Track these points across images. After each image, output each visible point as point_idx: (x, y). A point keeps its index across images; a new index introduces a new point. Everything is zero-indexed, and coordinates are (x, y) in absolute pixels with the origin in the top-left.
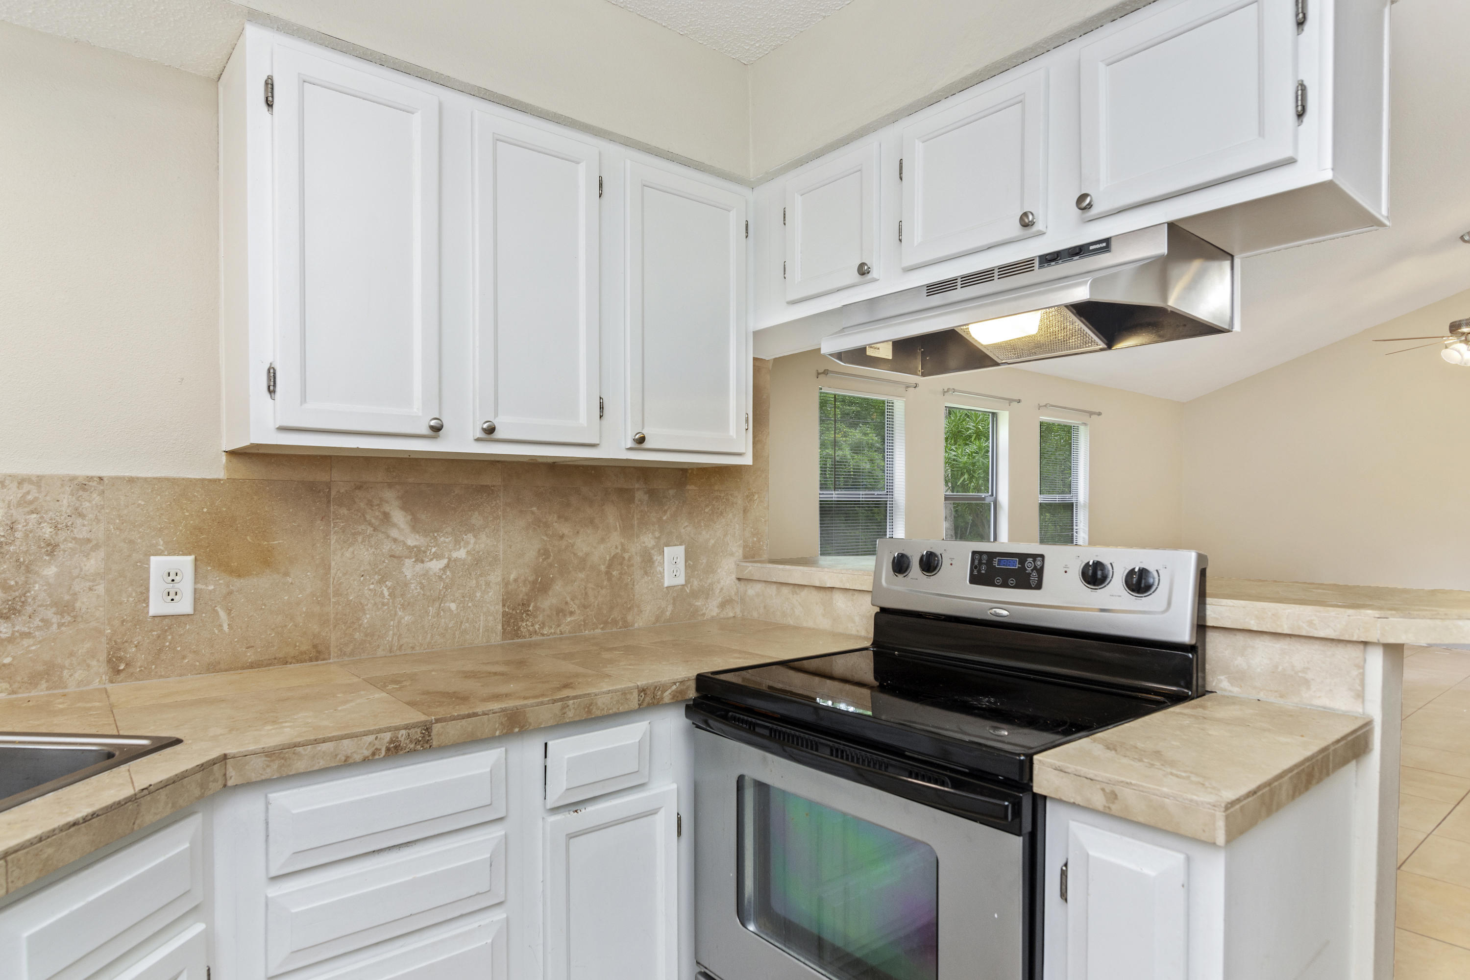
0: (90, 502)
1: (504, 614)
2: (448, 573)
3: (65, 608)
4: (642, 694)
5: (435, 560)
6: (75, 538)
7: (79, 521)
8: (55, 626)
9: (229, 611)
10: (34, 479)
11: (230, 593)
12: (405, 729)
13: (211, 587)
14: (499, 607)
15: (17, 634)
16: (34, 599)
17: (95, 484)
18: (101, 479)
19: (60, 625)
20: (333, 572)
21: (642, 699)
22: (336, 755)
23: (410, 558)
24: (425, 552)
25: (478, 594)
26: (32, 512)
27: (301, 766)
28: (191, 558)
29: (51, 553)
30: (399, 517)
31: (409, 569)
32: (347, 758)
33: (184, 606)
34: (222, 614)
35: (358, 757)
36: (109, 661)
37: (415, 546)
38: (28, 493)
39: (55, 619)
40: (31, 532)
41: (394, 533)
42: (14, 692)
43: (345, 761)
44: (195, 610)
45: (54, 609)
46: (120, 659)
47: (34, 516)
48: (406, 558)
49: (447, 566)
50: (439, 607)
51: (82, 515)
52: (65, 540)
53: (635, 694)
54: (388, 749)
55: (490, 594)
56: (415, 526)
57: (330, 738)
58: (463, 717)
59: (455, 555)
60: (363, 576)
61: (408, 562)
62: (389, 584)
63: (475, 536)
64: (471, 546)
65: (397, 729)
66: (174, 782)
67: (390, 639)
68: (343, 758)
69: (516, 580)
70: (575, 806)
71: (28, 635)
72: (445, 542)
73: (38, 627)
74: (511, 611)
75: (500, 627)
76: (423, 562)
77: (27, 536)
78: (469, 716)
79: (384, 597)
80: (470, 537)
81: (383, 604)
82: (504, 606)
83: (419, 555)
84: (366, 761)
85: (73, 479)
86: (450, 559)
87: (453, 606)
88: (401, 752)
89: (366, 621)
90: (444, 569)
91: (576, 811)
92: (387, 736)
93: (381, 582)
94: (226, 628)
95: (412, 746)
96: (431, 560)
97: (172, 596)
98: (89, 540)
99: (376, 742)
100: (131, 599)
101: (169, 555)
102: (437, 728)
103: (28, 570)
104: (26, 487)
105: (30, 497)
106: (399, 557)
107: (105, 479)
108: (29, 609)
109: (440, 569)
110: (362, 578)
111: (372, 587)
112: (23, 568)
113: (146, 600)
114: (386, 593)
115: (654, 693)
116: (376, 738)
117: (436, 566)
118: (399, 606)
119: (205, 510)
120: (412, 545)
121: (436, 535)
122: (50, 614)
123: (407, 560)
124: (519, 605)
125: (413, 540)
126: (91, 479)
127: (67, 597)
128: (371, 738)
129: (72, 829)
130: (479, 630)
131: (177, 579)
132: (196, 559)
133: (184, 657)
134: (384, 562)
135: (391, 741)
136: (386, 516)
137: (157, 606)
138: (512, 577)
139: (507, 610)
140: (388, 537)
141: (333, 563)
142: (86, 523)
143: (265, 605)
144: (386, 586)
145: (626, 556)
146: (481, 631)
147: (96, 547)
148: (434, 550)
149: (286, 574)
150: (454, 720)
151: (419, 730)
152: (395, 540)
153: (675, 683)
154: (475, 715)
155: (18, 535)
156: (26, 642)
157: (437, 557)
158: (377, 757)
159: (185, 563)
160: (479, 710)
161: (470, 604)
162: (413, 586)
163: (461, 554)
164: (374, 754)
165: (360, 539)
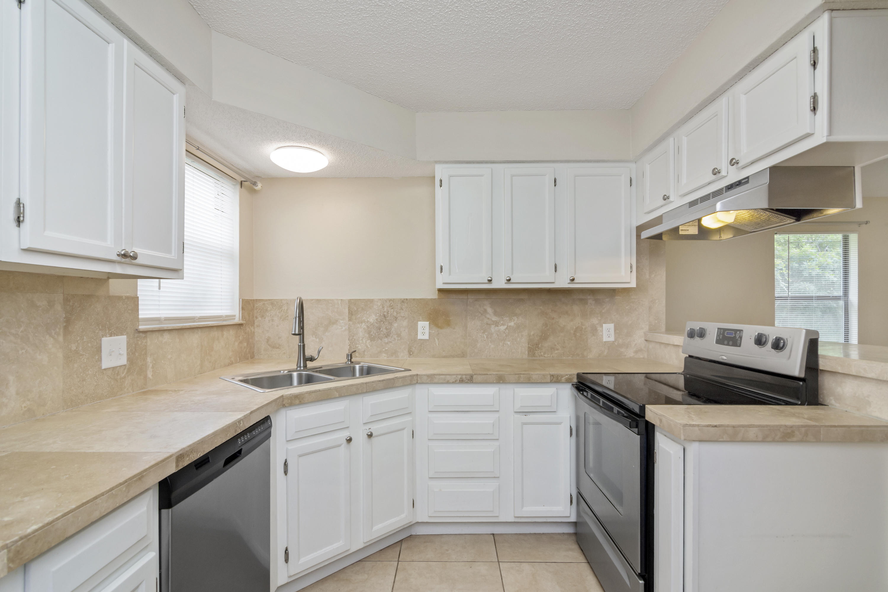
0: (404, 306)
1: (529, 347)
2: (507, 331)
3: (399, 335)
4: (552, 377)
5: (502, 326)
6: (401, 316)
7: (402, 311)
8: (397, 340)
9: (438, 339)
10: (392, 300)
11: (439, 333)
12: (465, 375)
13: (433, 332)
14: (527, 345)
15: (389, 342)
16: (392, 332)
17: (405, 301)
18: (407, 299)
19: (398, 340)
20: (468, 329)
21: (552, 379)
22: (445, 380)
23: (493, 325)
24: (499, 323)
25: (518, 339)
26: (392, 309)
27: (436, 381)
28: (428, 322)
29: (396, 320)
30: (490, 310)
31: (493, 329)
32: (448, 381)
33: (426, 337)
34: (436, 340)
35: (451, 381)
36: (409, 351)
37: (495, 321)
38: (391, 303)
39: (397, 338)
40: (392, 314)
41: (488, 316)
42: (388, 357)
43: (448, 382)
44: (429, 338)
45: (396, 336)
46: (411, 351)
47: (392, 310)
48: (492, 325)
49: (507, 328)
50: (504, 343)
51: (402, 310)
52: (399, 317)
53: (549, 376)
54: (460, 381)
55: (523, 339)
56: (495, 313)
57: (443, 374)
58: (483, 375)
59: (510, 324)
60: (477, 330)
61: (493, 326)
62: (486, 333)
63: (517, 318)
64: (515, 322)
65: (462, 375)
66: (403, 378)
67: (487, 353)
68: (447, 381)
69: (533, 335)
70: (526, 413)
71: (390, 342)
72: (506, 320)
73: (393, 340)
74: (531, 347)
75: (527, 352)
76: (498, 326)
77: (391, 315)
78: (485, 374)
79: (484, 338)
80: (515, 318)
81: (484, 340)
82: (528, 344)
83: (496, 324)
84: (453, 383)
85: (401, 299)
86: (507, 326)
87: (509, 343)
88: (464, 382)
89: (478, 346)
90: (506, 329)
91: (526, 415)
92: (459, 377)
93: (484, 333)
94: (437, 344)
95: (467, 381)
96: (501, 326)
97: (423, 334)
98: (404, 317)
99: (456, 378)
100: (414, 334)
101: (423, 321)
102: (475, 377)
103: (391, 325)
104: (391, 302)
105: (392, 305)
106: (490, 324)
107: (408, 299)
108: (391, 335)
109: (504, 329)
110: (477, 331)
111: (480, 334)
112: (390, 324)
113: (417, 334)
114: (485, 337)
115: (557, 377)
116: (456, 376)
117: (503, 328)
118: (490, 341)
119: (432, 308)
120: (494, 320)
121: (502, 317)
122: (395, 337)
123: (492, 326)
124: (535, 344)
125: (495, 318)
126: (404, 299)
127: (399, 332)
128: (455, 376)
129: (379, 382)
130: (518, 352)
131: (425, 329)
132: (429, 323)
133: (426, 352)
134: (484, 326)
135: (461, 378)
136: (485, 311)
137: (420, 337)
138: (532, 333)
139: (530, 346)
140: (486, 317)
141: (468, 326)
142: (403, 312)
143: (448, 338)
144: (485, 334)
145: (584, 327)
146: (519, 353)
147: (406, 318)
148: (502, 322)
149: (454, 329)
150: (480, 375)
151: (469, 376)
152: (488, 318)
153: (567, 375)
154: (487, 374)
155: (389, 315)
156: (391, 344)
157: (503, 325)
158: (456, 382)
159: (427, 323)
160: (489, 373)
161: (515, 343)
162: (494, 335)
163: (512, 324)
164: (456, 381)
165: (477, 318)
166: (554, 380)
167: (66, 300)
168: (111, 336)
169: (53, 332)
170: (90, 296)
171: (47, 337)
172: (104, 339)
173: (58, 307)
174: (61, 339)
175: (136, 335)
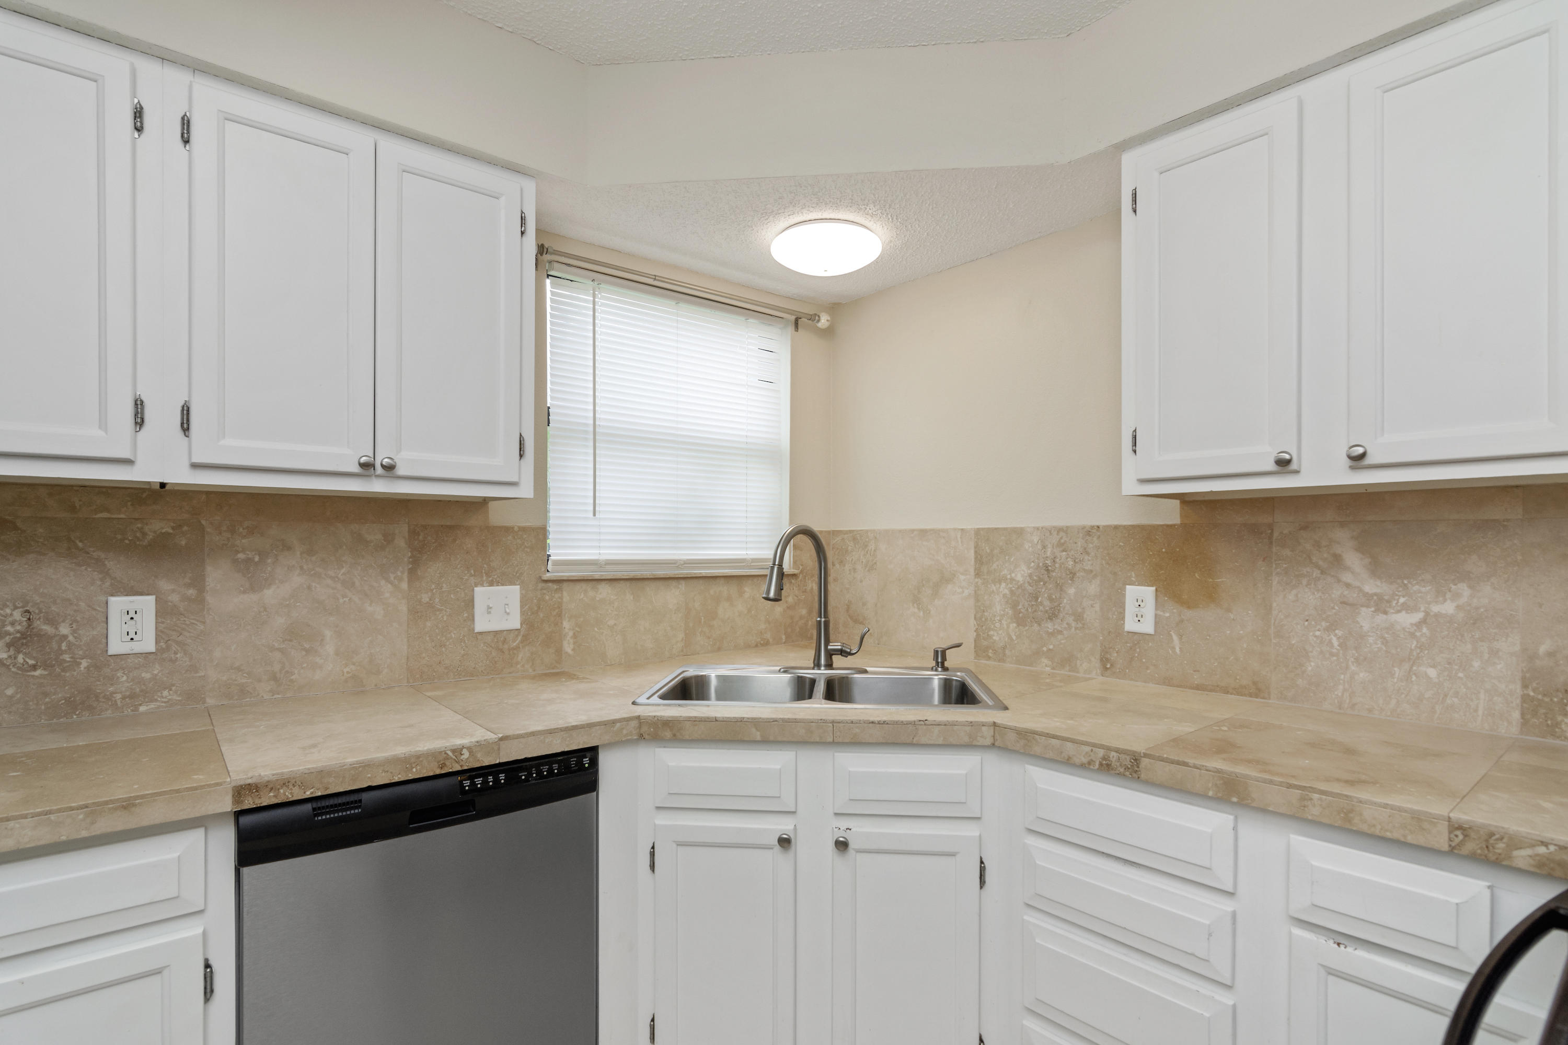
0: (1092, 543)
1: (1525, 698)
2: (1425, 630)
3: (1079, 617)
4: (1458, 833)
5: (1404, 612)
6: (1084, 570)
7: (1086, 557)
8: (1074, 629)
9: (1181, 637)
10: (1065, 528)
11: (1182, 621)
12: (1116, 752)
13: (1167, 615)
14: (1517, 688)
15: (1056, 631)
16: (1064, 609)
17: (1094, 531)
18: (1098, 527)
19: (1076, 628)
20: (1274, 613)
21: (1457, 841)
22: (1062, 752)
23: (1368, 606)
24: (1388, 601)
25: (1476, 664)
26: (1063, 551)
27: (1037, 750)
28: (1154, 588)
29: (1072, 579)
30: (1353, 559)
31: (1366, 619)
32: (1069, 758)
33: (1147, 627)
34: (1175, 638)
35: (1077, 761)
36: (1101, 660)
37: (1375, 594)
38: (1061, 538)
39: (1073, 624)
40: (1063, 564)
41: (1347, 577)
42: (1053, 668)
43: (1068, 760)
44: (1155, 631)
45: (1073, 617)
46: (1107, 660)
47: (1064, 553)
48: (1362, 606)
49: (1424, 621)
50: (1410, 670)
51: (1088, 554)
52: (1079, 571)
53: (1443, 827)
54: (1101, 764)
55: (1499, 667)
56: (1376, 569)
57: (1057, 736)
58: (1173, 762)
59: (1435, 609)
60: (1307, 620)
61: (1365, 612)
62: (1338, 632)
63: (1470, 587)
64: (1462, 600)
65: (1109, 749)
67: (1340, 694)
68: (1066, 757)
69: (1551, 654)
70: (1341, 939)
71: (1060, 632)
72: (1420, 592)
73: (1065, 628)
74: (1540, 697)
75: (1516, 715)
76: (1385, 613)
77: (1061, 567)
78: (1178, 763)
79: (1332, 646)
80: (1464, 589)
81: (1332, 654)
82: (1525, 686)
83: (1380, 604)
84: (1082, 766)
85: (1084, 528)
86: (1427, 614)
87: (1432, 673)
88: (1113, 772)
89: (1310, 668)
90: (1419, 625)
91: (1339, 944)
92: (1101, 753)
93: (1330, 629)
94: (1178, 650)
95: (1122, 770)
96: (1399, 611)
97: (1139, 618)
98: (1091, 571)
99: (1092, 754)
100: (1115, 617)
101: (1139, 585)
102: (1145, 762)
103: (1061, 590)
104: (1062, 534)
105: (1062, 541)
106: (1352, 605)
107: (1101, 527)
108: (1061, 615)
109: (1412, 624)
110: (1306, 623)
111: (1318, 633)
112: (1059, 587)
113: (1123, 619)
114: (1335, 642)
115: (1487, 841)
116: (1092, 750)
117: (1406, 620)
118: (1353, 659)
119: (1164, 550)
120: (1370, 592)
121: (1406, 582)
122: (1070, 619)
123: (1364, 609)
124: (1558, 691)
125: (1372, 586)
126: (1092, 527)
127: (1080, 610)
128: (1088, 749)
130: (1476, 711)
131: (1142, 604)
132: (1156, 590)
133: (1147, 668)
134: (1333, 608)
135: (1104, 758)
136: (1337, 560)
137: (1130, 625)
138: (1542, 649)
139: (1532, 694)
140: (1339, 581)
141: (1274, 605)
142: (1090, 558)
143: (1210, 636)
144: (1336, 635)
146: (1480, 712)
147: (1095, 577)
148: (1402, 600)
149: (1229, 610)
150: (1162, 761)
151: (1128, 758)
152: (1348, 585)
153: (1545, 844)
154: (1185, 764)
155: (1057, 565)
156: (1060, 637)
157: (1405, 608)
158: (1092, 767)
159: (1148, 592)
160: (1191, 761)
161: (1461, 675)
162: (1371, 640)
163: (1448, 608)
164: (1089, 763)
165: (1304, 581)
166: (1470, 847)
167: (413, 533)
168: (491, 584)
169: (392, 577)
170: (451, 528)
171: (383, 582)
172: (478, 590)
173: (401, 543)
174: (404, 585)
175: (541, 585)
